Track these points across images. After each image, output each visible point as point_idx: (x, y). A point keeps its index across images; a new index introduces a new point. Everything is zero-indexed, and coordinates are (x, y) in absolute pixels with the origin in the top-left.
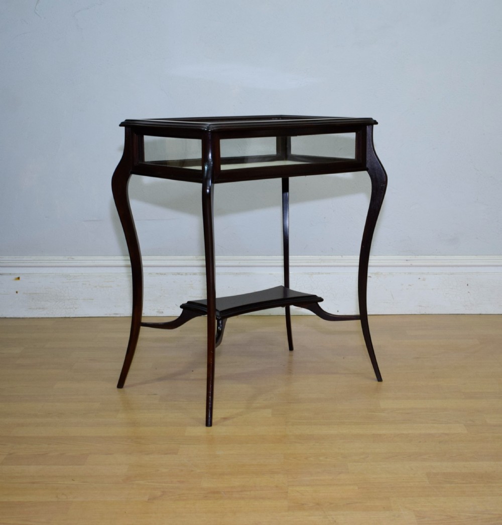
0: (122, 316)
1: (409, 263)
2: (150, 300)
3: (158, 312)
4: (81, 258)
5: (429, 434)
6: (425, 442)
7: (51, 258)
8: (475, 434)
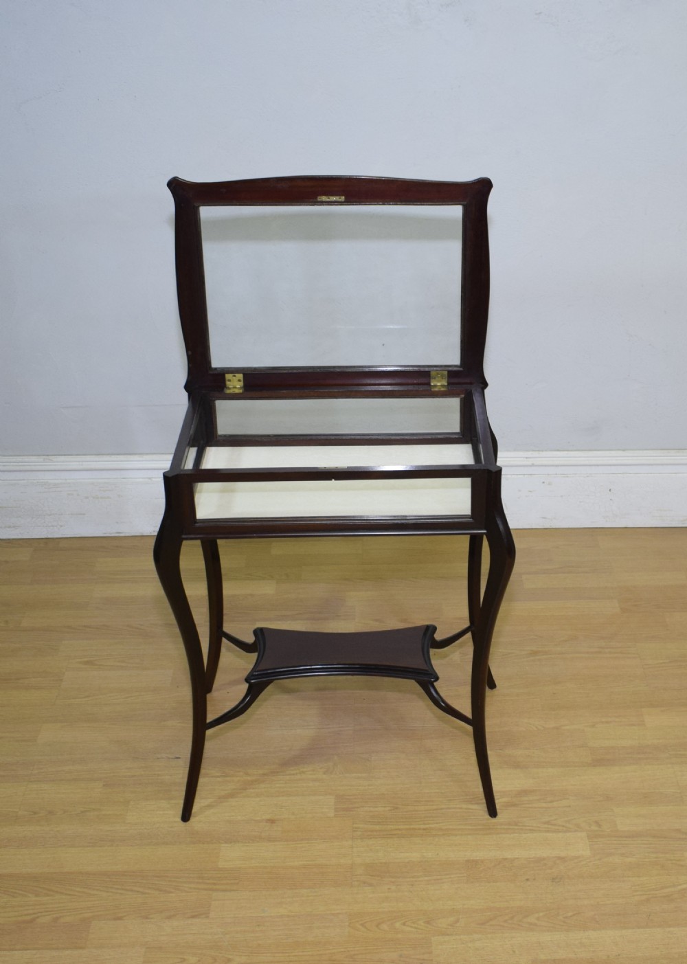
4: (62, 458)
5: (539, 860)
6: (534, 879)
7: (19, 459)
8: (600, 859)
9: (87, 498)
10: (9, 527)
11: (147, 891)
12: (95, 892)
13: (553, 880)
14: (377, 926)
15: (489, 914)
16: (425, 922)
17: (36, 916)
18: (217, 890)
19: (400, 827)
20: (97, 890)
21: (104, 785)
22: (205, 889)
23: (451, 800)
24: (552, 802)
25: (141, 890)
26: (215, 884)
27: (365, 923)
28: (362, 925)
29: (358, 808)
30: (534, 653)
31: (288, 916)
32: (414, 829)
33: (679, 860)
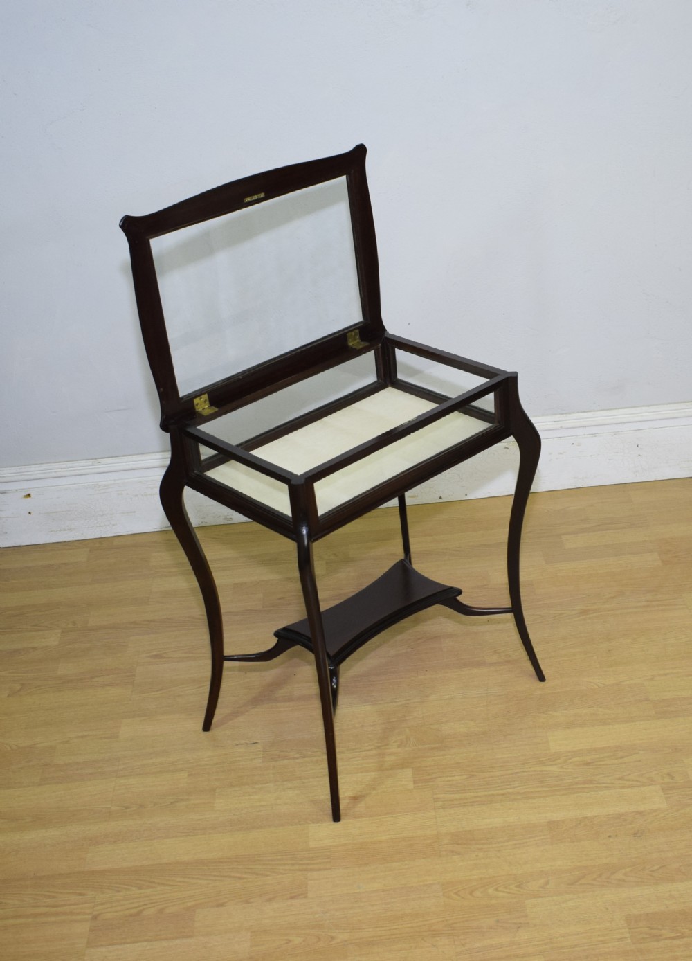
4: (110, 460)
5: (619, 816)
6: (616, 836)
7: (69, 464)
8: (677, 811)
9: (136, 496)
10: (65, 530)
11: (244, 876)
12: (195, 881)
13: (635, 835)
14: (471, 893)
15: (577, 873)
16: (516, 886)
17: (141, 908)
18: (312, 870)
19: (479, 794)
20: (197, 878)
21: (189, 775)
22: (300, 870)
23: (523, 764)
24: (622, 757)
25: (238, 875)
26: (308, 864)
27: (459, 891)
28: (456, 893)
29: (435, 778)
30: (585, 612)
31: (383, 891)
32: (493, 795)
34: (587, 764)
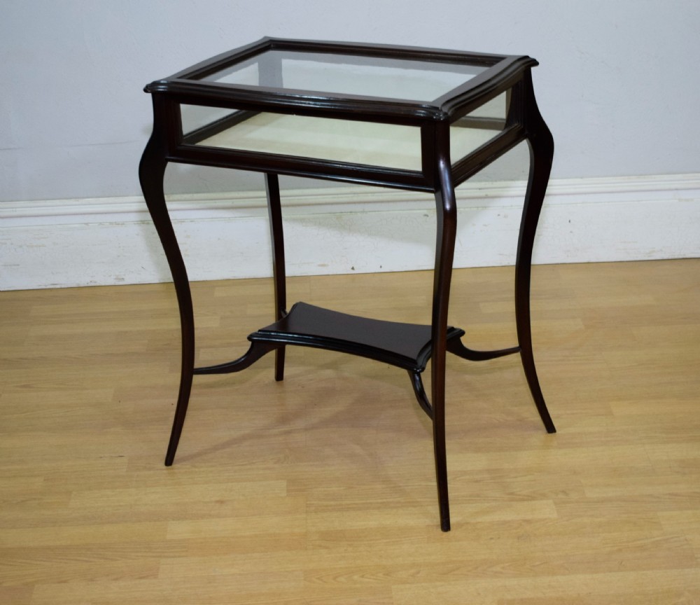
0: (63, 286)
1: (482, 193)
2: (103, 262)
3: (116, 279)
5: (504, 523)
6: (499, 538)
8: (567, 521)
11: (92, 560)
12: (38, 563)
13: (519, 538)
14: (335, 578)
15: (451, 566)
16: (384, 575)
19: (355, 502)
21: (45, 480)
22: (153, 557)
24: (516, 477)
25: (87, 559)
26: (162, 553)
27: (321, 577)
28: (317, 578)
29: (311, 488)
31: (240, 575)
32: (371, 503)
33: (652, 519)
34: (477, 481)
